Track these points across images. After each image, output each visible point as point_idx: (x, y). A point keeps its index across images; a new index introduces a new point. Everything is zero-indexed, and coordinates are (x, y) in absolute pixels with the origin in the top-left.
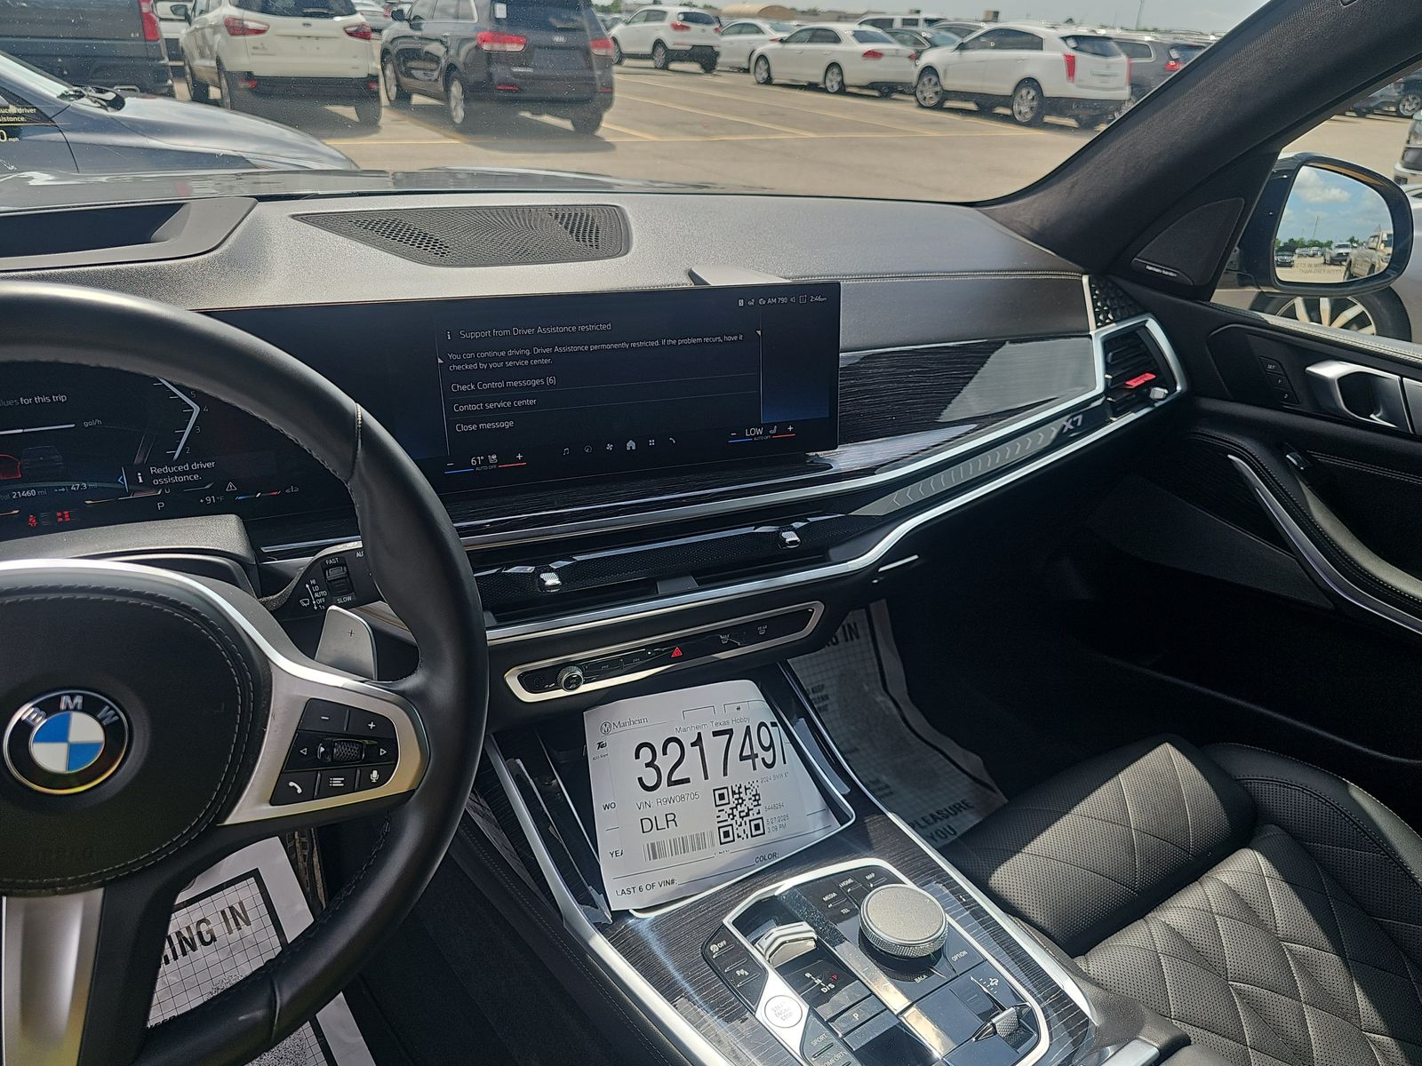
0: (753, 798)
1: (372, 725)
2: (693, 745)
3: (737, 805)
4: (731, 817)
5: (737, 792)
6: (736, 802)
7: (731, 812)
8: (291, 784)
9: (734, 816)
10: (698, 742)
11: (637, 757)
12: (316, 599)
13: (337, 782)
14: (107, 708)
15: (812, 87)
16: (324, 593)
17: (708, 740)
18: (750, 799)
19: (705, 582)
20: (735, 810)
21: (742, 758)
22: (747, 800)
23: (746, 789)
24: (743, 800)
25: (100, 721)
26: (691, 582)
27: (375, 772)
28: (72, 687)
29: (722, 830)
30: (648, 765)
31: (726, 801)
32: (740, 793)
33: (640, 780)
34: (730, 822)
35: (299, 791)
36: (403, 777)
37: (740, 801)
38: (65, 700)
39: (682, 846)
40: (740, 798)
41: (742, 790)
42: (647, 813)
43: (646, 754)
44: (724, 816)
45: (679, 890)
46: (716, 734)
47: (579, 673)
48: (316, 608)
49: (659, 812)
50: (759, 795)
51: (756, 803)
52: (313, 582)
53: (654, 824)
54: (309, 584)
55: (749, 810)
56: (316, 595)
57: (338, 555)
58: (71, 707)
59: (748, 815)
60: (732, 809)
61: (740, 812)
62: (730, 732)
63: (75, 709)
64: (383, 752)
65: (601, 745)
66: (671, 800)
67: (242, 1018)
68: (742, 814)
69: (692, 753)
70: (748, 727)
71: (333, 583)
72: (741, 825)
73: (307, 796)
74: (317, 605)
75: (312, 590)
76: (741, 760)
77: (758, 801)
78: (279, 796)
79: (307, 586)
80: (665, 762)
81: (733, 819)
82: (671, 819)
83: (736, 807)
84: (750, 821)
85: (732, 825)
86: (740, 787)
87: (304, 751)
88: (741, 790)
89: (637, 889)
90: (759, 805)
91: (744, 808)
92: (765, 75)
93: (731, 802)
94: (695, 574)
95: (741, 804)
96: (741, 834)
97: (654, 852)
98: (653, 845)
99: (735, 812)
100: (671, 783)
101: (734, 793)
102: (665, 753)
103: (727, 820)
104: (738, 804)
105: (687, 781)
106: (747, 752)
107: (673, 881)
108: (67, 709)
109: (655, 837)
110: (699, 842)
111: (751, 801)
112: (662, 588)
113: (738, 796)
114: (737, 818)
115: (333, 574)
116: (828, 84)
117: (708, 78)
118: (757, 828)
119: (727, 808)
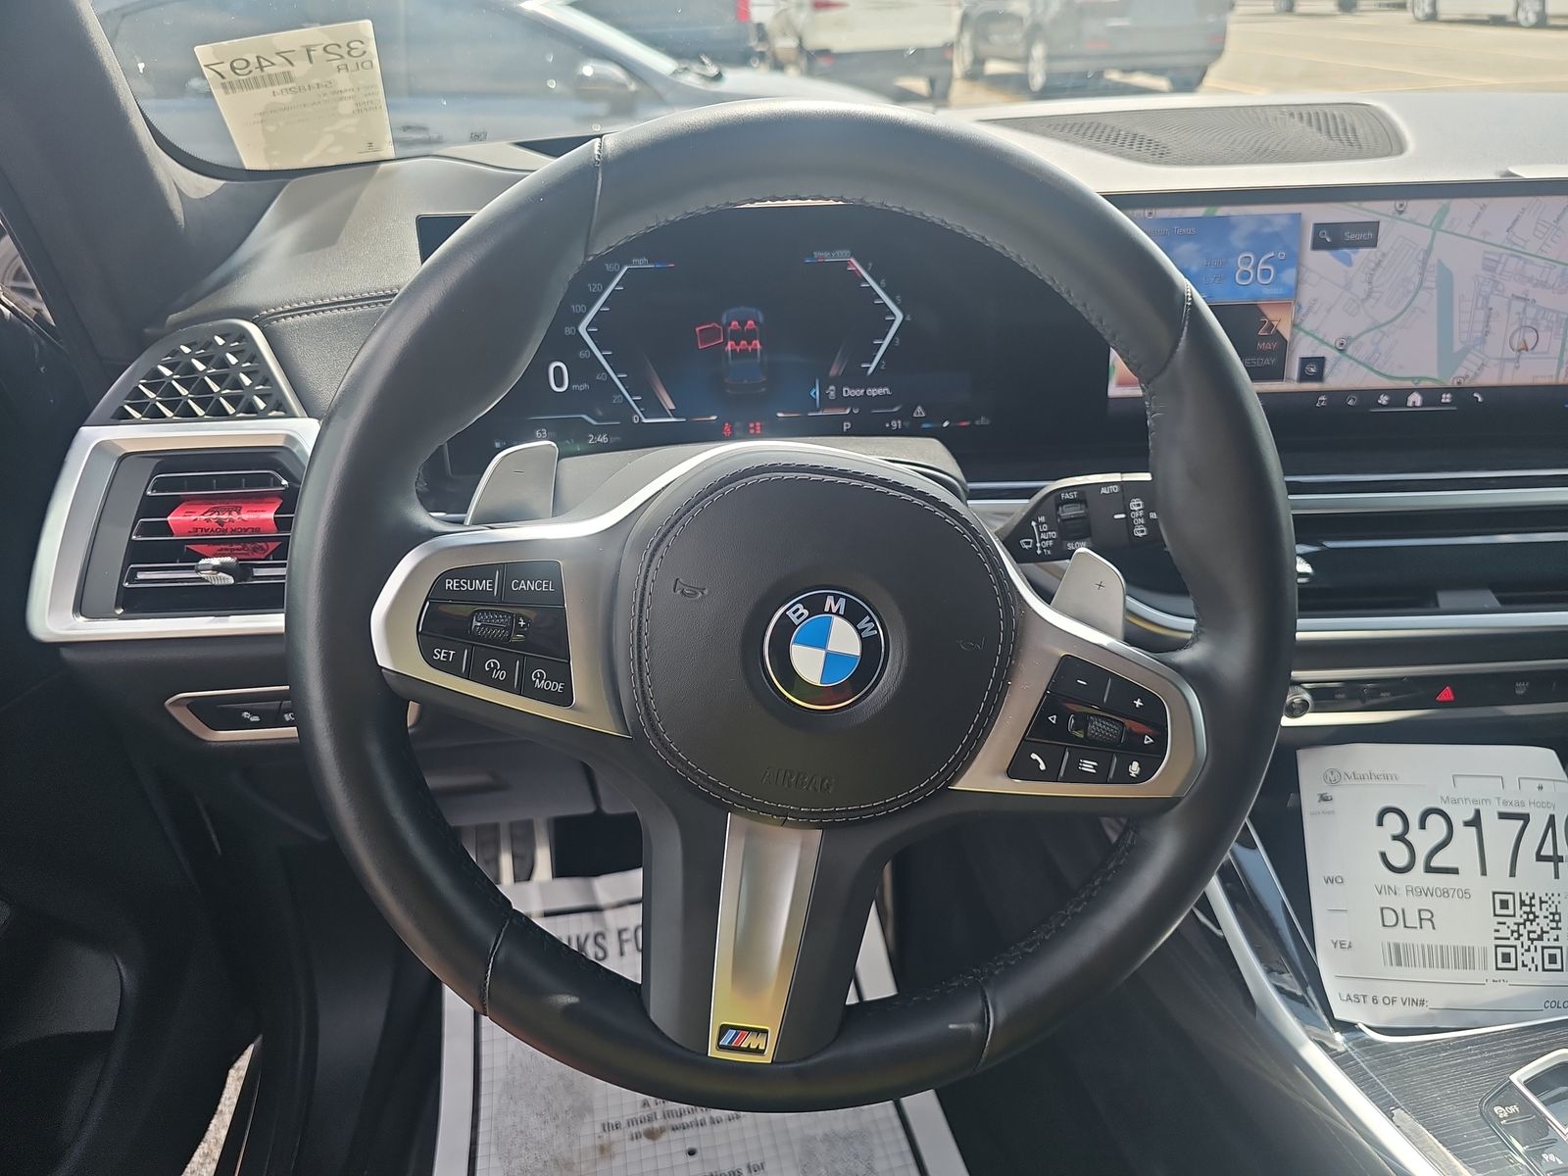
0: (1551, 917)
1: (1138, 703)
2: (1467, 824)
3: (1525, 921)
4: (1516, 935)
5: (1528, 902)
6: (1525, 916)
7: (1515, 928)
8: (1034, 756)
9: (1520, 935)
10: (1475, 822)
11: (1380, 823)
12: (1041, 540)
13: (1088, 766)
14: (867, 618)
15: (1498, 21)
16: (1053, 534)
17: (1489, 820)
18: (1546, 917)
19: (1509, 603)
20: (1522, 927)
21: (1540, 858)
22: (1541, 917)
23: (1541, 902)
24: (1536, 917)
25: (860, 632)
26: (1490, 598)
27: (1135, 764)
28: (838, 588)
29: (1500, 950)
30: (1395, 838)
31: (1510, 912)
32: (1531, 905)
33: (1383, 855)
34: (1512, 942)
35: (1042, 767)
36: (1169, 778)
37: (1531, 917)
38: (830, 600)
39: (1437, 957)
40: (1531, 912)
41: (1536, 902)
42: (1388, 900)
43: (1393, 823)
44: (1505, 932)
45: (1430, 1016)
46: (1503, 816)
47: (1307, 697)
48: (1039, 552)
49: (1412, 905)
50: (1560, 914)
51: (1554, 925)
52: (1042, 519)
53: (1401, 918)
54: (1037, 521)
55: (1543, 932)
56: (1043, 536)
57: (1079, 489)
58: (834, 611)
59: (1540, 938)
60: (1518, 924)
61: (1529, 932)
62: (1525, 818)
63: (837, 613)
64: (1148, 740)
65: (1324, 798)
66: (1427, 892)
67: (951, 1026)
68: (1532, 936)
69: (1465, 836)
70: (1552, 817)
71: (1067, 522)
72: (1528, 950)
73: (1050, 776)
74: (1042, 549)
75: (1038, 528)
76: (1538, 860)
77: (1557, 922)
78: (1018, 768)
79: (1033, 524)
80: (1423, 840)
81: (1518, 939)
82: (1426, 918)
83: (1524, 924)
84: (1543, 948)
85: (1515, 947)
86: (1533, 897)
87: (1053, 719)
88: (1533, 902)
89: (1369, 1000)
90: (1558, 928)
91: (1534, 927)
92: (1428, 10)
93: (1518, 915)
94: (1495, 587)
95: (1532, 921)
96: (1528, 962)
97: (1398, 955)
98: (1397, 947)
99: (1521, 929)
100: (1429, 869)
101: (1523, 903)
102: (1423, 826)
103: (1509, 939)
104: (1528, 920)
105: (1455, 871)
106: (1547, 851)
107: (1422, 1003)
108: (830, 612)
109: (1400, 935)
110: (1465, 958)
111: (1548, 921)
112: (1445, 599)
113: (1527, 909)
114: (1524, 938)
115: (1068, 512)
116: (1521, 16)
117: (1347, 19)
118: (1553, 959)
119: (1510, 921)
